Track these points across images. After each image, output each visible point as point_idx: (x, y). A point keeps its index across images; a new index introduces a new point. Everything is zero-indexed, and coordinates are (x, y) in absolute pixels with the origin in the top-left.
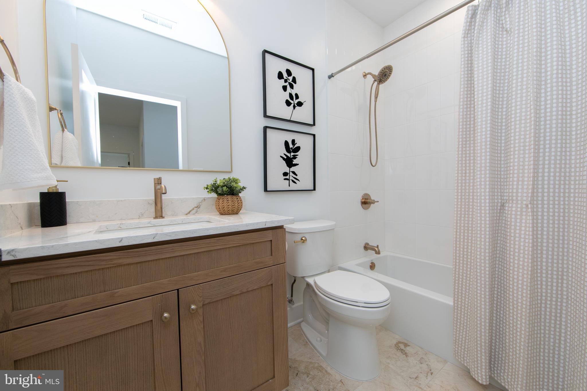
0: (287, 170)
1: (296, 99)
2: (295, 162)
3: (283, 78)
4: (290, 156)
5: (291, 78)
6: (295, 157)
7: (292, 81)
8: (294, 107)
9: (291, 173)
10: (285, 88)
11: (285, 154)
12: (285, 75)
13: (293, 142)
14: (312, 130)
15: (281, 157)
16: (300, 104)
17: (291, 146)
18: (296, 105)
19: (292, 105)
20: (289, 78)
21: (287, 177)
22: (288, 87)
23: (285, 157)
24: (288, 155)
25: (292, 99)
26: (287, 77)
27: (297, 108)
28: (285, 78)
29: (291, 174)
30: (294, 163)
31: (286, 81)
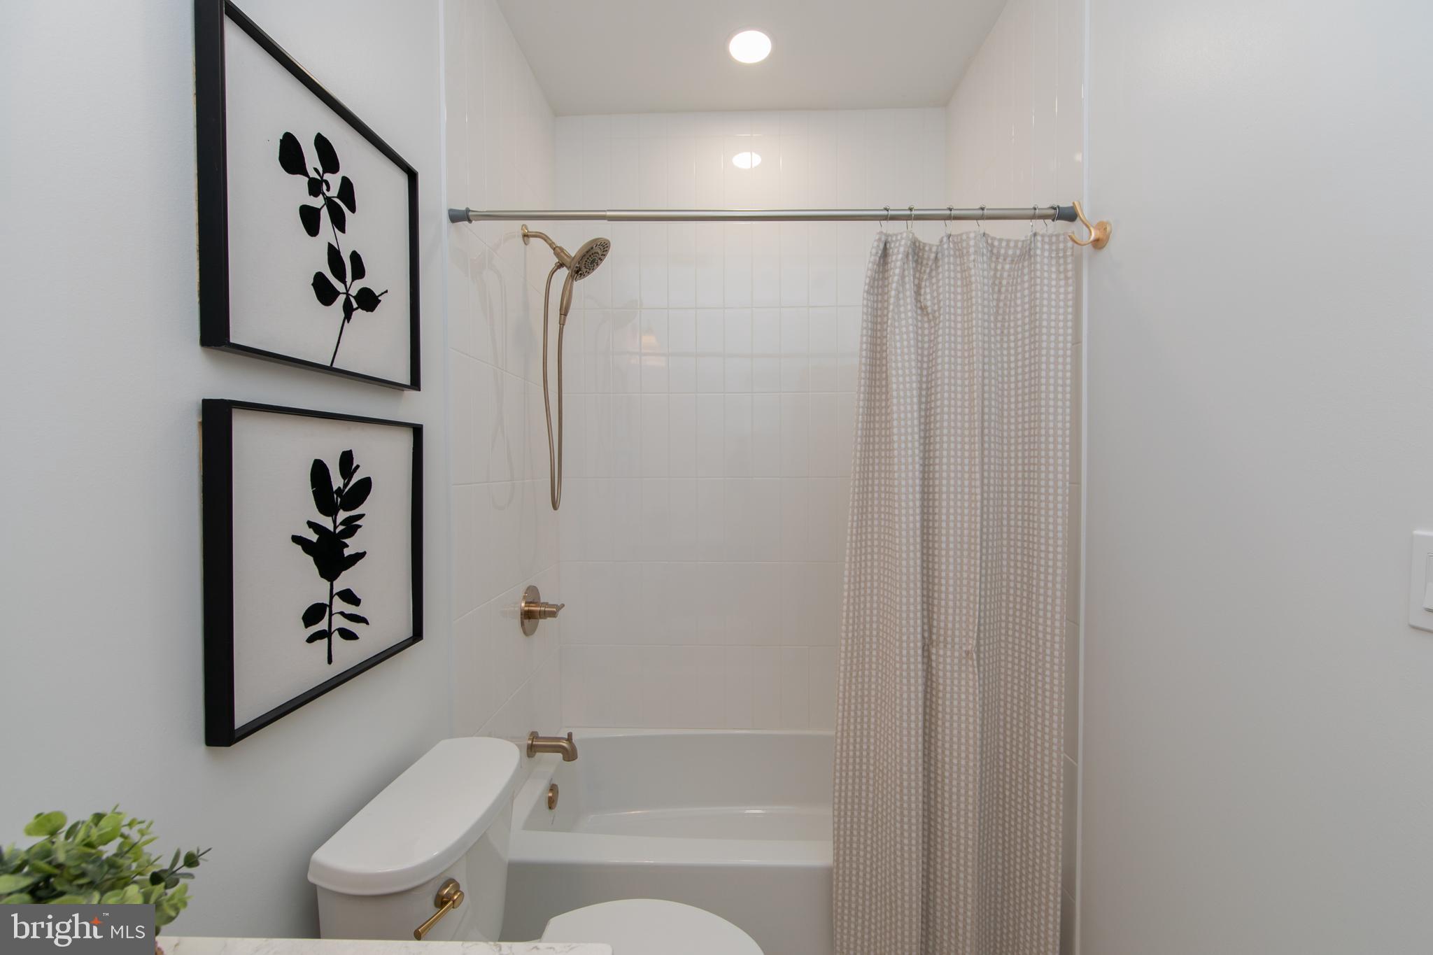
0: (319, 590)
1: (354, 278)
2: (352, 546)
3: (306, 174)
4: (331, 528)
5: (334, 180)
6: (351, 527)
7: (338, 197)
8: (348, 311)
9: (336, 599)
10: (310, 219)
11: (311, 525)
12: (312, 160)
13: (347, 460)
14: (409, 408)
15: (297, 539)
16: (368, 300)
17: (337, 481)
18: (355, 305)
19: (341, 299)
20: (327, 176)
21: (322, 625)
22: (325, 217)
23: (314, 537)
24: (327, 522)
25: (340, 273)
26: (321, 170)
27: (359, 314)
28: (313, 174)
29: (339, 605)
30: (347, 552)
31: (315, 187)
